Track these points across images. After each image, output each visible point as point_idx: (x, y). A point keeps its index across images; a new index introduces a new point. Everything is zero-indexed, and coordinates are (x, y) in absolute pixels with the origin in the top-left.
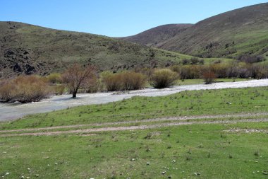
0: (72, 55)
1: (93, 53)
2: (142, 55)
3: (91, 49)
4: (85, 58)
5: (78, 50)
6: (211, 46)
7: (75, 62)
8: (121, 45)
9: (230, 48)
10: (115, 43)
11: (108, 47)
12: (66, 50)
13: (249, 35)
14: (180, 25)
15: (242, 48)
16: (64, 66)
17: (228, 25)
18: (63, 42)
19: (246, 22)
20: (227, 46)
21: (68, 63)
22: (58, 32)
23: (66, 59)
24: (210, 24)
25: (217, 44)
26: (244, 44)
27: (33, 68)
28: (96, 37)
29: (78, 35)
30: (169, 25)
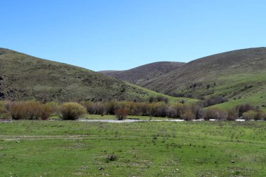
0: (45, 84)
1: (66, 84)
2: (113, 90)
3: (66, 80)
4: (57, 88)
5: (53, 80)
6: (195, 86)
7: (46, 92)
8: (96, 78)
9: (210, 89)
10: (90, 76)
11: (82, 79)
12: (41, 79)
13: (231, 77)
14: (174, 63)
15: (220, 90)
16: (34, 94)
17: (216, 67)
18: (41, 71)
19: (233, 64)
20: (208, 87)
21: (38, 92)
22: (40, 61)
23: (38, 88)
24: (200, 64)
25: (200, 84)
26: (223, 86)
27: (3, 94)
28: (74, 68)
29: (57, 65)
30: (163, 62)
